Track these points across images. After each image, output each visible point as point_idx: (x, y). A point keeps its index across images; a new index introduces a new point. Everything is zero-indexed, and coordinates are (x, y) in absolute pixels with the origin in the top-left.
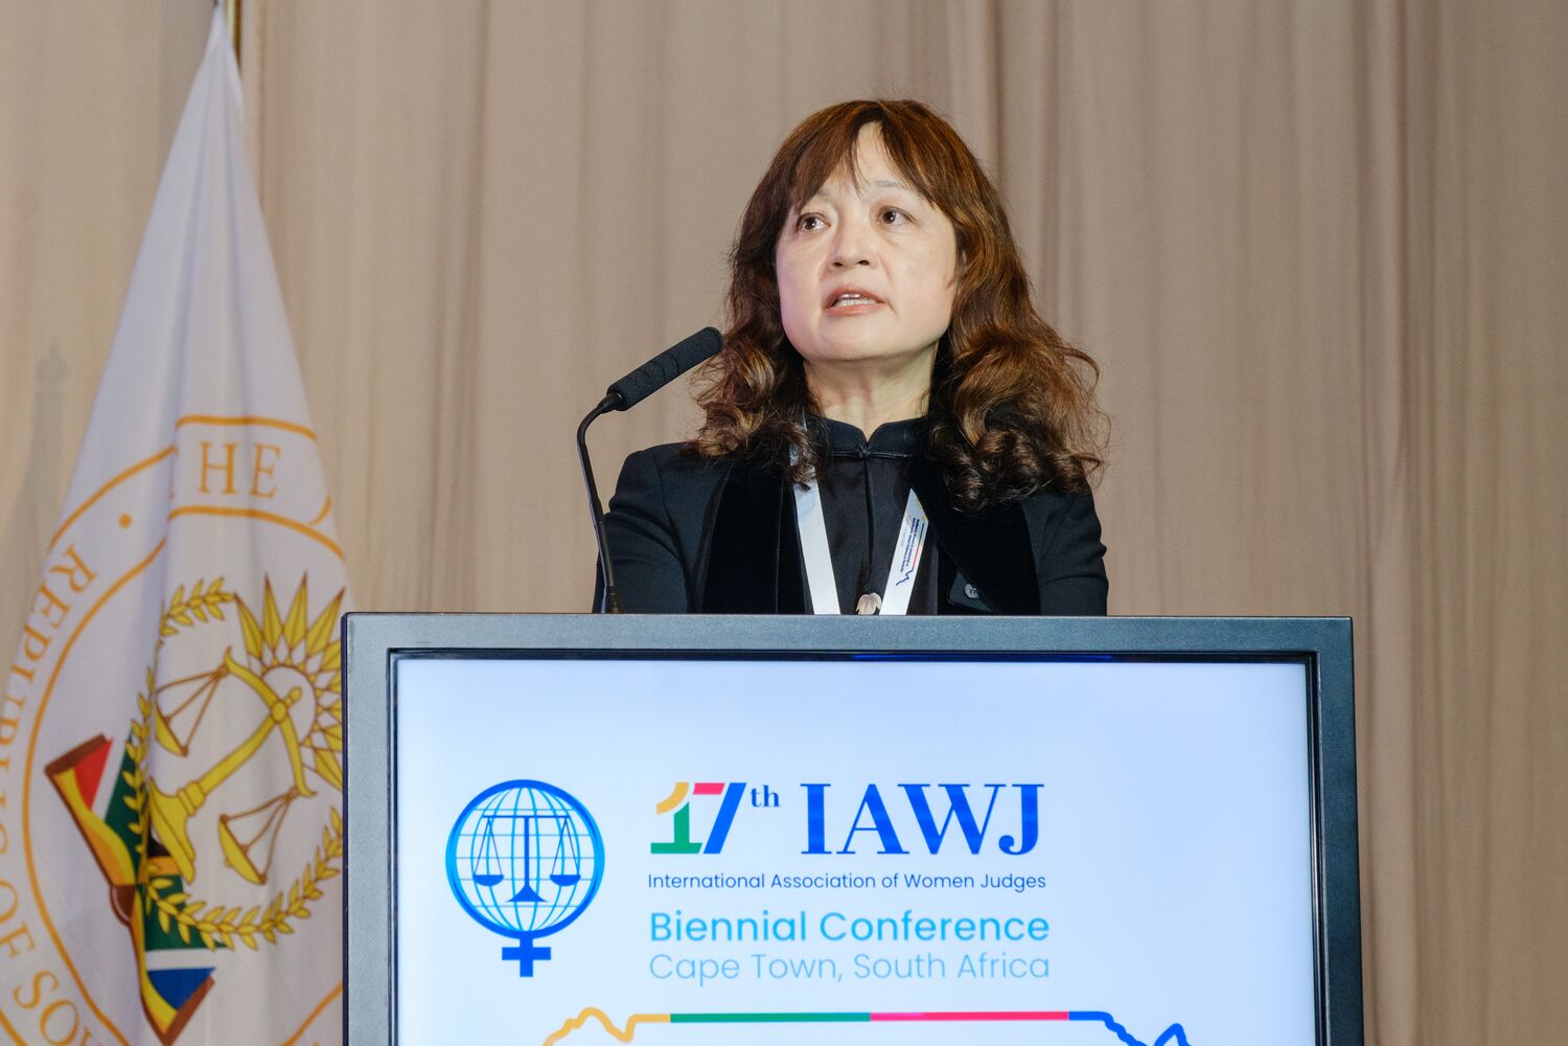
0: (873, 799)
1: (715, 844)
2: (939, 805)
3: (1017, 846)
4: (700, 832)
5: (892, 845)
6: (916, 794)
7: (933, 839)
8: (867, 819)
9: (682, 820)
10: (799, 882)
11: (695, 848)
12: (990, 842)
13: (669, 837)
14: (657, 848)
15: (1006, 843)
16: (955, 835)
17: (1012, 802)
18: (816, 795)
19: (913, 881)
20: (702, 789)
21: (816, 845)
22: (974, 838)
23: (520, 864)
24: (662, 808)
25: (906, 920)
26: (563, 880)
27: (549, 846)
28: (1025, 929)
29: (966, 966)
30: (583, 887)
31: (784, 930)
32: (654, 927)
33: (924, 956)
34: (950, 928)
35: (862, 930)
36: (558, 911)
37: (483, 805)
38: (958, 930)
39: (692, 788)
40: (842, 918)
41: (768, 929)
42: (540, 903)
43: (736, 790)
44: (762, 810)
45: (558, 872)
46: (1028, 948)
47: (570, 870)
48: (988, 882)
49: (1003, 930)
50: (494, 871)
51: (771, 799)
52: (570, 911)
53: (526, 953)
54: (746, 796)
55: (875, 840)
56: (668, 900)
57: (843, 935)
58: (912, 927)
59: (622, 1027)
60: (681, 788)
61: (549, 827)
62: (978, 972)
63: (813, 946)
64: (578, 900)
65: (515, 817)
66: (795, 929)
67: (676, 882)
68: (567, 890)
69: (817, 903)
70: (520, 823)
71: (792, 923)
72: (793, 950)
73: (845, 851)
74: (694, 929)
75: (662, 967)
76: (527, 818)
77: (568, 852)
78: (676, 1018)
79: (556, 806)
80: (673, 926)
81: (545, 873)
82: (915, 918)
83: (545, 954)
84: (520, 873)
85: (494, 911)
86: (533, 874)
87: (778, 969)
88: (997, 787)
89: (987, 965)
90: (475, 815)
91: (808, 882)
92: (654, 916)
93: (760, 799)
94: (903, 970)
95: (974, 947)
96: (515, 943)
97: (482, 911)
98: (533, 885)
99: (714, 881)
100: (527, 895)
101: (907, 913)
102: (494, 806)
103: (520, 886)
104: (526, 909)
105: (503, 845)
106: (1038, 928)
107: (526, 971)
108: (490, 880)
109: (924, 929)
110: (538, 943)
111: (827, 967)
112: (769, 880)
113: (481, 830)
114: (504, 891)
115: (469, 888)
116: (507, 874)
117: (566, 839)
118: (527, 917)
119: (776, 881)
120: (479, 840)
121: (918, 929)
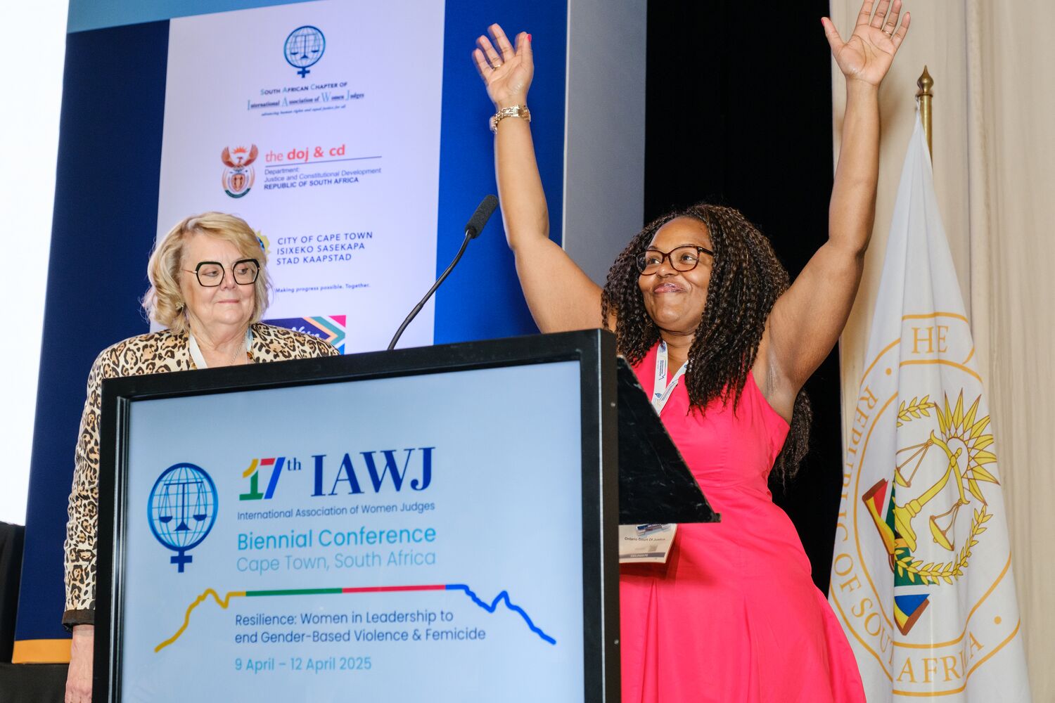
0: (347, 461)
1: (269, 495)
2: (380, 462)
3: (420, 485)
4: (263, 488)
5: (356, 489)
6: (368, 457)
7: (377, 484)
8: (344, 475)
9: (254, 480)
10: (310, 513)
11: (259, 496)
12: (406, 484)
13: (248, 491)
14: (243, 497)
15: (414, 484)
16: (388, 480)
17: (418, 457)
18: (319, 460)
19: (366, 509)
20: (266, 462)
21: (318, 491)
22: (398, 482)
23: (180, 509)
24: (246, 474)
25: (362, 532)
26: (200, 518)
27: (193, 499)
28: (422, 535)
29: (392, 560)
30: (208, 521)
31: (301, 541)
32: (240, 542)
33: (370, 554)
34: (384, 536)
35: (340, 539)
36: (196, 535)
37: (165, 478)
38: (388, 537)
39: (260, 462)
40: (330, 533)
41: (293, 541)
42: (189, 531)
43: (281, 461)
44: (292, 472)
45: (196, 514)
46: (425, 547)
47: (202, 513)
48: (405, 508)
49: (411, 536)
50: (169, 515)
51: (297, 465)
52: (202, 535)
53: (181, 560)
54: (285, 465)
55: (346, 486)
56: (247, 526)
57: (330, 543)
58: (365, 536)
59: (223, 600)
60: (255, 462)
61: (193, 488)
62: (398, 562)
63: (315, 550)
64: (205, 529)
65: (179, 484)
66: (306, 540)
67: (251, 516)
68: (201, 523)
69: (318, 523)
70: (181, 486)
71: (305, 537)
72: (304, 553)
73: (332, 494)
74: (259, 542)
75: (243, 564)
76: (184, 484)
77: (202, 503)
78: (249, 594)
79: (197, 477)
80: (248, 541)
81: (191, 515)
82: (366, 530)
83: (189, 559)
84: (180, 515)
85: (167, 536)
86: (185, 516)
87: (298, 564)
88: (410, 450)
89: (403, 557)
90: (161, 484)
91: (313, 513)
92: (240, 536)
93: (292, 466)
94: (360, 562)
95: (396, 547)
96: (176, 554)
97: (162, 536)
98: (185, 521)
99: (269, 515)
100: (183, 527)
101: (363, 528)
102: (169, 479)
103: (180, 522)
104: (182, 534)
105: (173, 499)
106: (430, 535)
107: (181, 569)
108: (166, 520)
109: (371, 537)
110: (187, 553)
111: (322, 561)
112: (295, 512)
113: (163, 493)
114: (173, 525)
115: (157, 523)
116: (174, 517)
117: (201, 494)
118: (182, 539)
119: (298, 513)
120: (162, 497)
121: (368, 538)
